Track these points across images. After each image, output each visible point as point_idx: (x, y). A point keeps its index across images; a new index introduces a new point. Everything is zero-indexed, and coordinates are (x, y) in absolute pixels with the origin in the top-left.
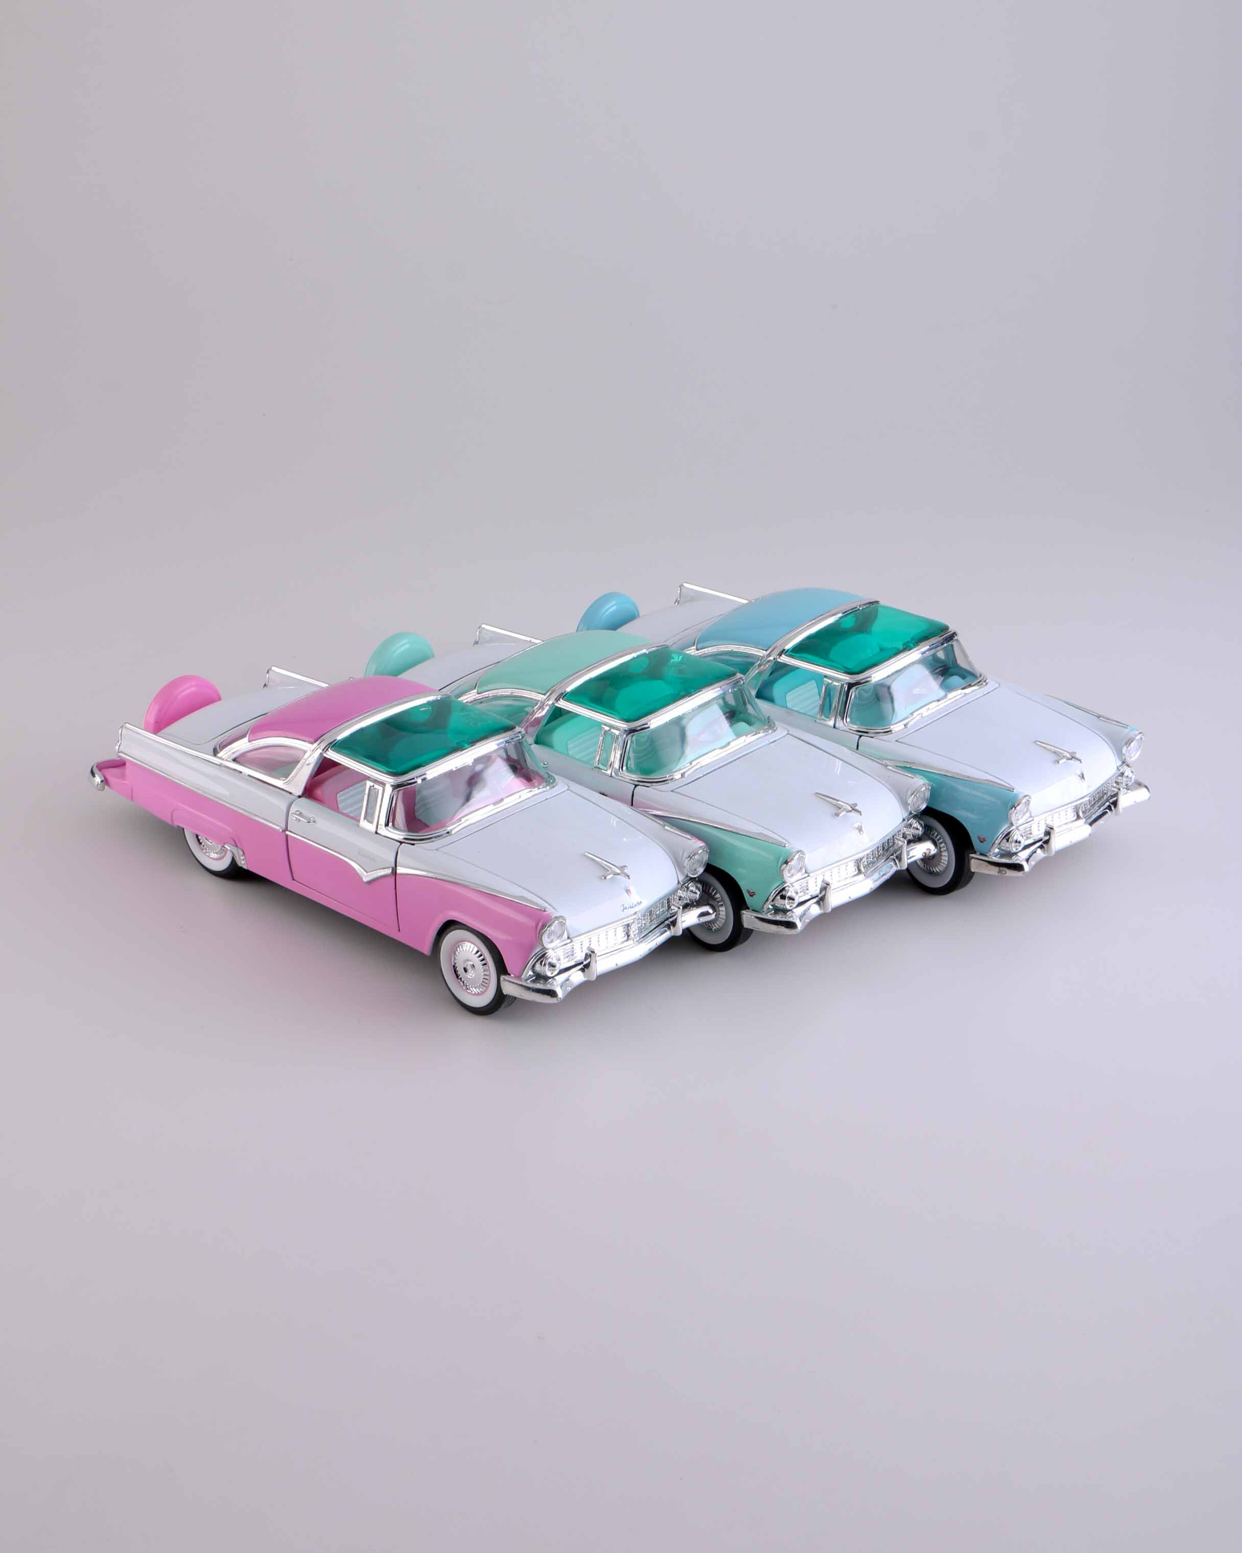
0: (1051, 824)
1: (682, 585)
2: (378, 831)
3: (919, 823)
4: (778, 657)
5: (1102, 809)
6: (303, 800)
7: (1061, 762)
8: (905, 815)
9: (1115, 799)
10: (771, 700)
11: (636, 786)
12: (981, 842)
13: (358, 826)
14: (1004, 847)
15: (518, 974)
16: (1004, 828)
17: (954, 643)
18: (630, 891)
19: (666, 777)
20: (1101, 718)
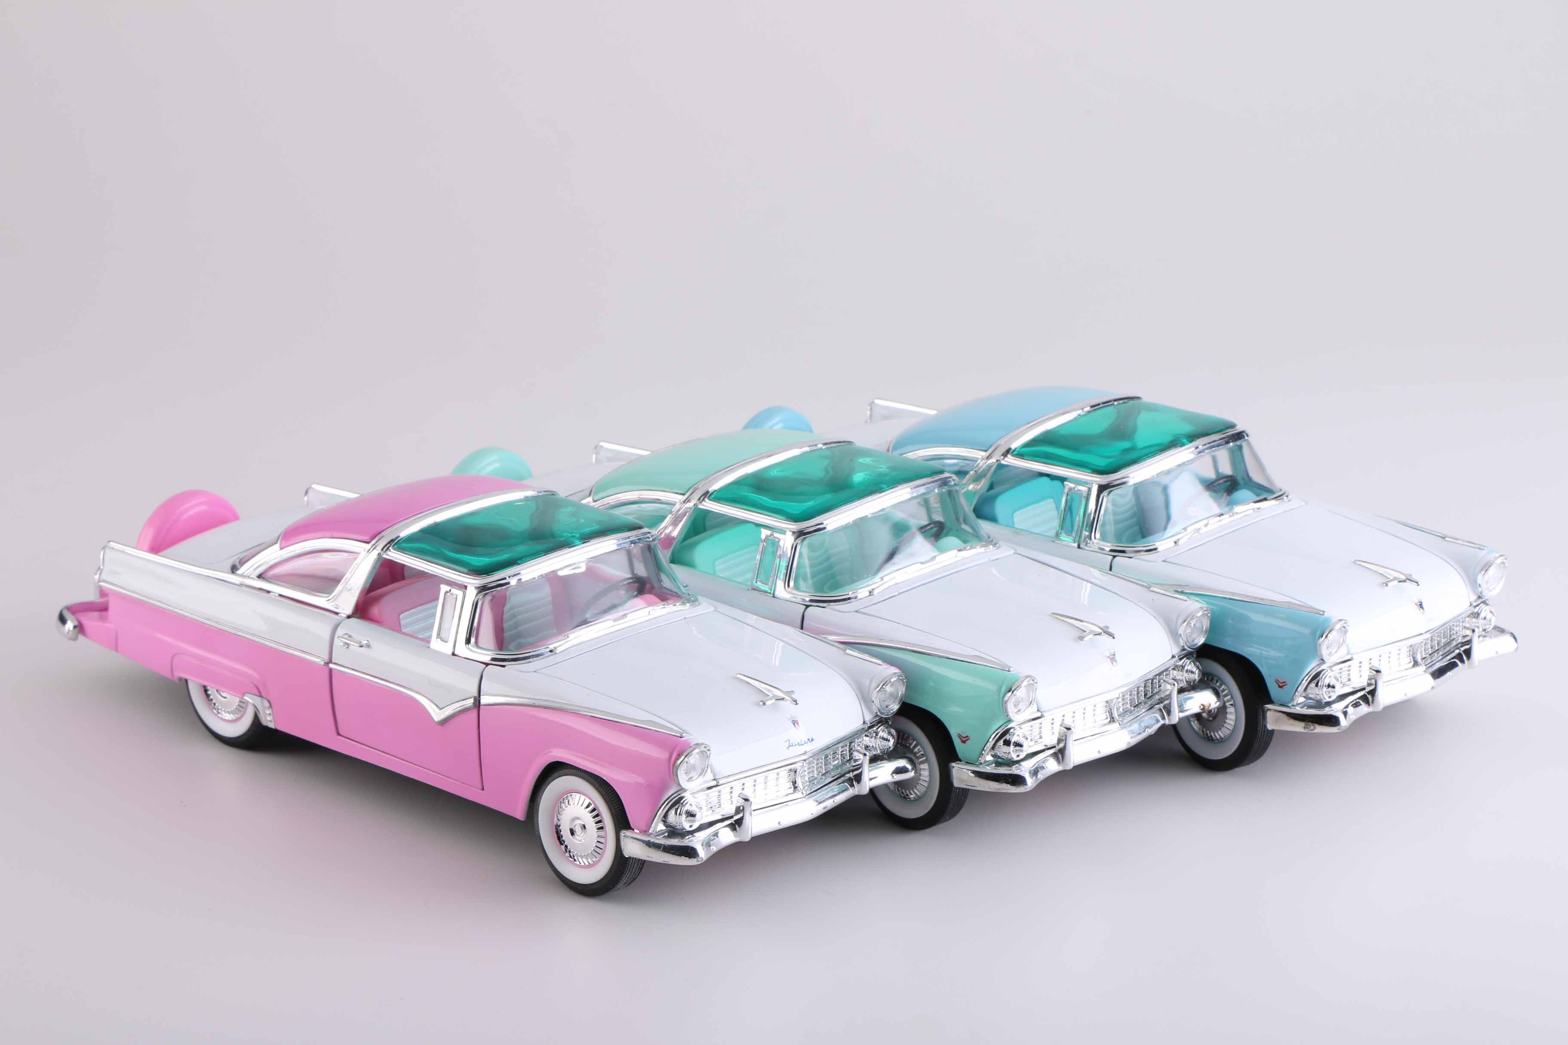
0: (1378, 666)
1: (873, 402)
2: (456, 653)
3: (1195, 665)
4: (1002, 457)
5: (1449, 657)
6: (354, 621)
7: (1390, 584)
8: (1176, 651)
9: (1467, 647)
10: (993, 519)
11: (807, 606)
12: (1281, 687)
13: (429, 647)
14: (1312, 694)
15: (644, 828)
16: (1311, 667)
17: (1244, 444)
18: (797, 723)
19: (848, 594)
20: (1447, 539)
